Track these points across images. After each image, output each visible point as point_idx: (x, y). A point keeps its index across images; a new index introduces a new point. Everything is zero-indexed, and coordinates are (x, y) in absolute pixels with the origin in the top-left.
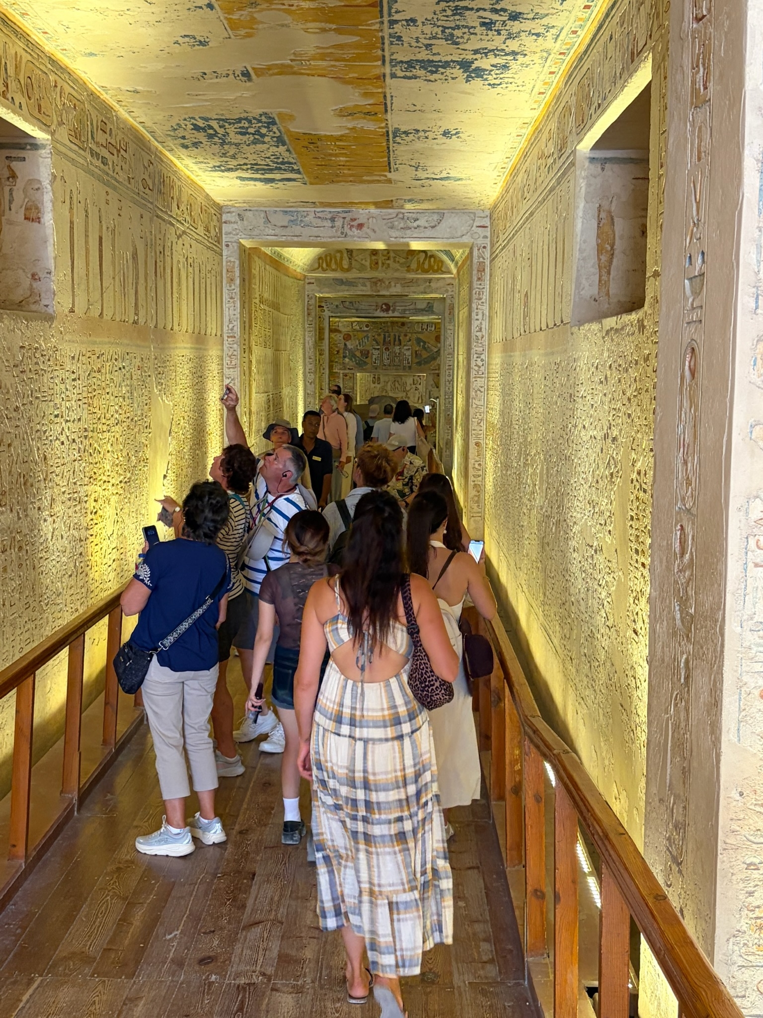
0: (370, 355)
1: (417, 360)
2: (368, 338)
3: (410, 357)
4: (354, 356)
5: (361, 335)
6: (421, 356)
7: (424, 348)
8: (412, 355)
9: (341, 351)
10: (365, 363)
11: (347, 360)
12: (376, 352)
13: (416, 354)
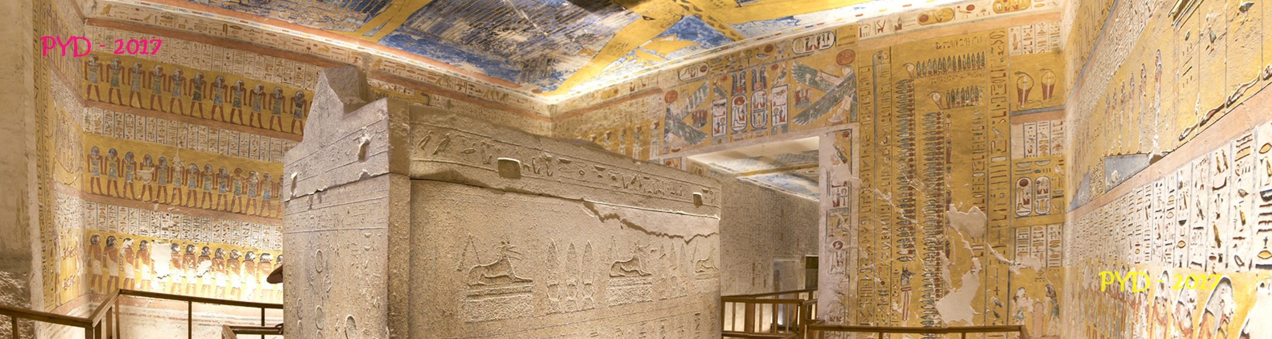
0: (708, 119)
1: (800, 111)
2: (705, 88)
3: (784, 108)
4: (682, 126)
5: (692, 87)
6: (807, 99)
7: (814, 83)
8: (788, 103)
9: (662, 124)
10: (700, 135)
11: (670, 135)
12: (719, 112)
13: (798, 100)
